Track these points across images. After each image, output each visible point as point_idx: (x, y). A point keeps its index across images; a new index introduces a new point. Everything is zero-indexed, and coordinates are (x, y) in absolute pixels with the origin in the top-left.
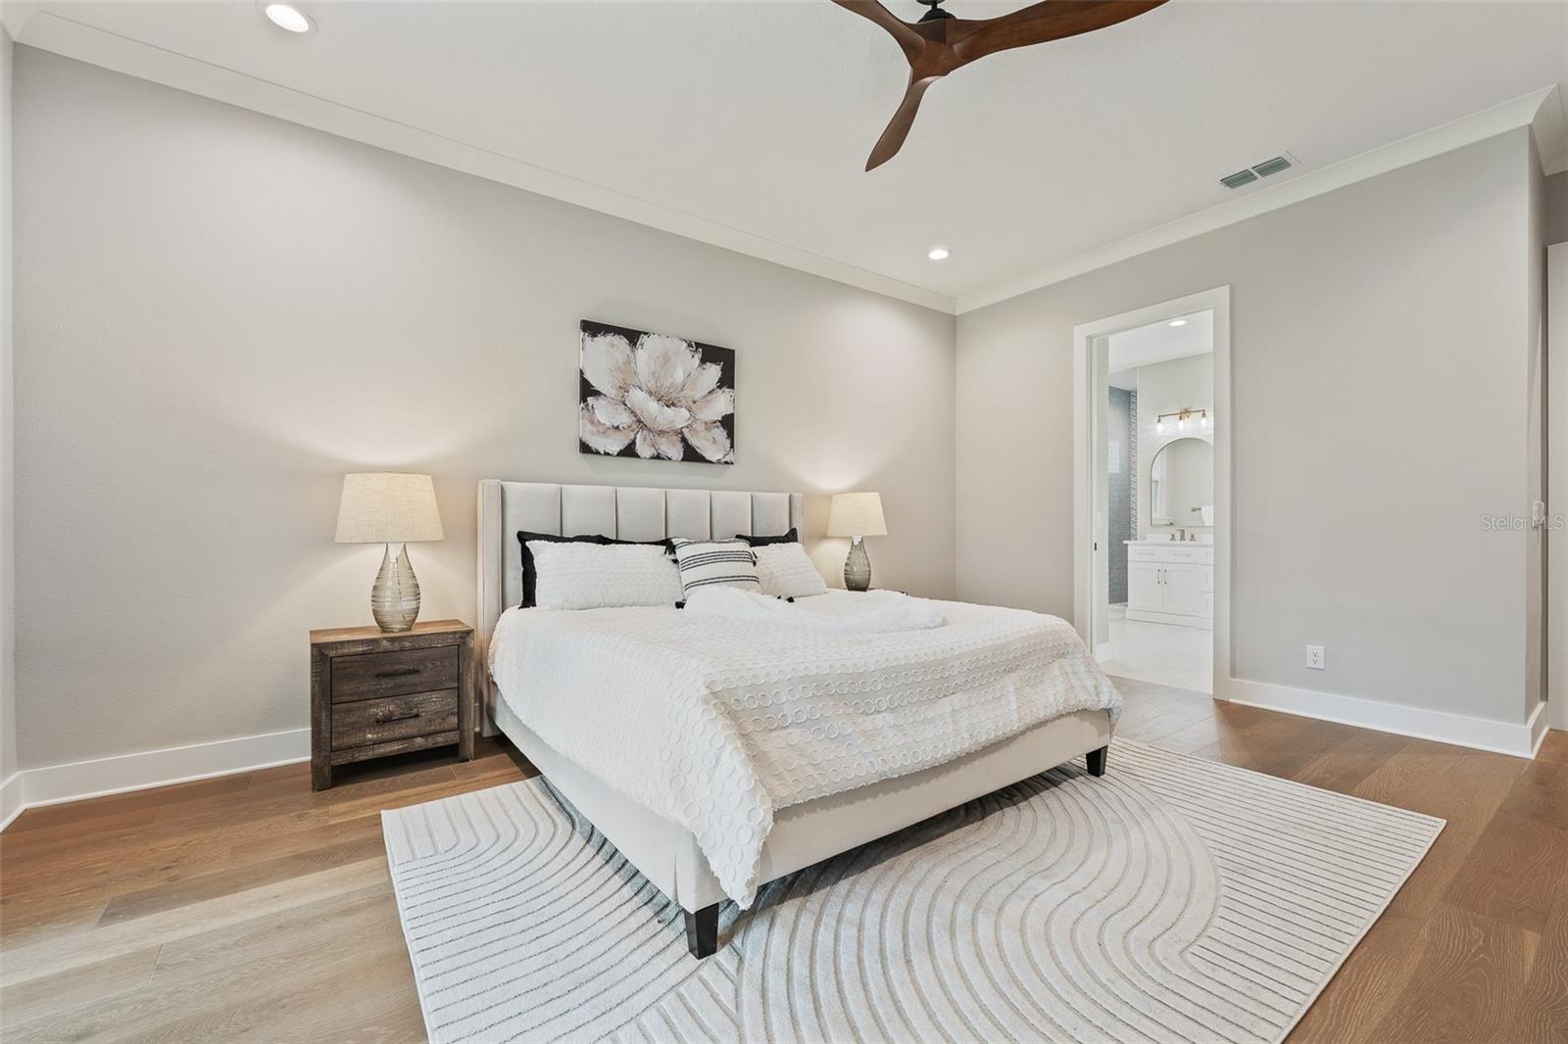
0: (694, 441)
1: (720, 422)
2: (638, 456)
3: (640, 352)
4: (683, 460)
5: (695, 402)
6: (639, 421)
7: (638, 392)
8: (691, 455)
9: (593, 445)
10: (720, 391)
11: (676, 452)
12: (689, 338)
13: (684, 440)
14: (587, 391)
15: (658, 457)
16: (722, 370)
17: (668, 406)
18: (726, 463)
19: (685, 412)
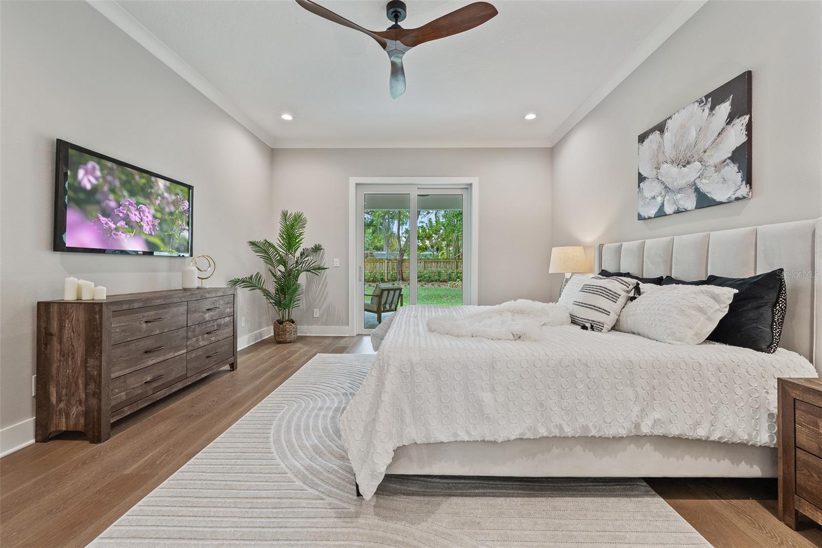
0: (704, 189)
1: (729, 158)
2: (666, 215)
3: (667, 134)
4: (697, 208)
5: (705, 152)
6: (666, 187)
7: (666, 165)
8: (704, 201)
9: (642, 214)
10: (729, 127)
11: (690, 202)
12: (698, 98)
13: (697, 190)
14: (641, 178)
15: (678, 212)
16: (732, 105)
17: (684, 166)
18: (737, 199)
19: (697, 164)
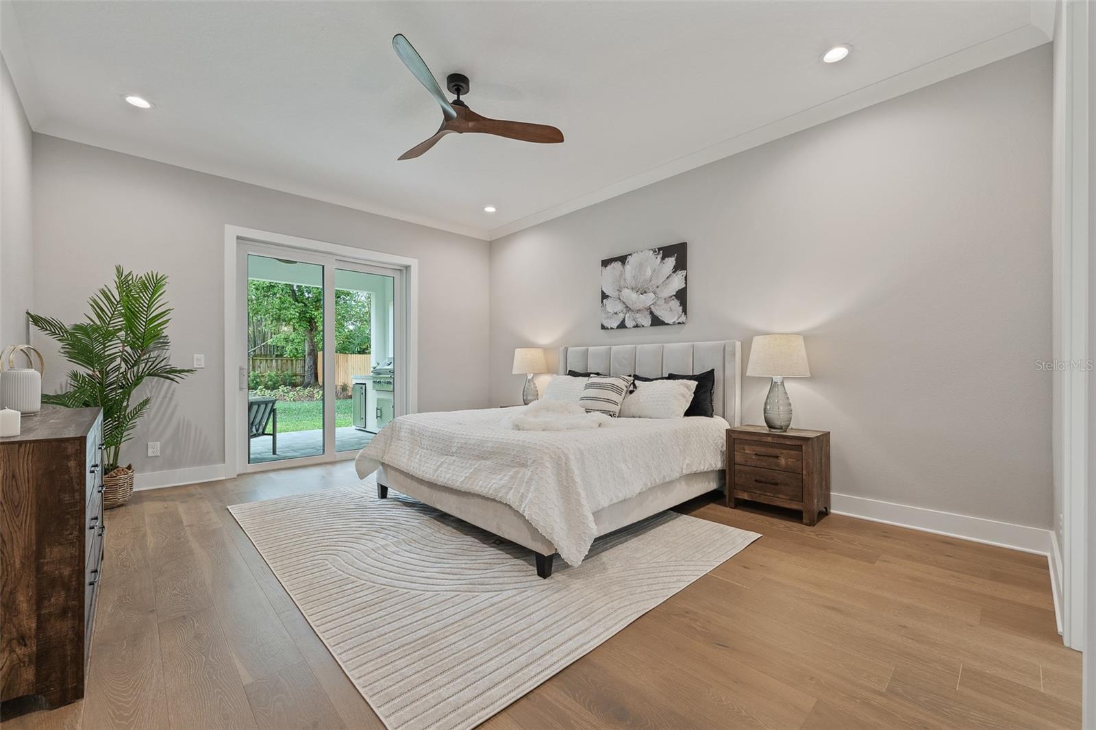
0: (657, 313)
1: (674, 296)
2: (626, 327)
3: (628, 267)
4: (651, 325)
5: (658, 287)
6: (627, 307)
7: (626, 290)
8: (656, 321)
9: (605, 325)
10: (674, 275)
11: (646, 321)
12: (653, 248)
13: (651, 313)
14: (604, 296)
15: (637, 326)
16: (676, 260)
17: (642, 294)
18: (679, 323)
19: (652, 295)
